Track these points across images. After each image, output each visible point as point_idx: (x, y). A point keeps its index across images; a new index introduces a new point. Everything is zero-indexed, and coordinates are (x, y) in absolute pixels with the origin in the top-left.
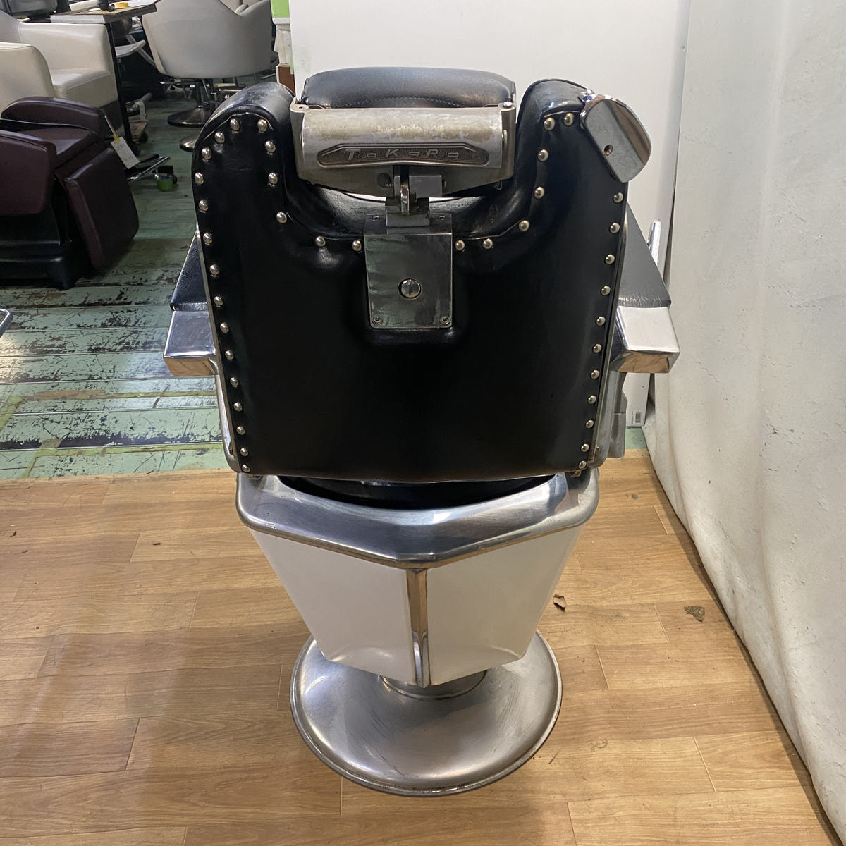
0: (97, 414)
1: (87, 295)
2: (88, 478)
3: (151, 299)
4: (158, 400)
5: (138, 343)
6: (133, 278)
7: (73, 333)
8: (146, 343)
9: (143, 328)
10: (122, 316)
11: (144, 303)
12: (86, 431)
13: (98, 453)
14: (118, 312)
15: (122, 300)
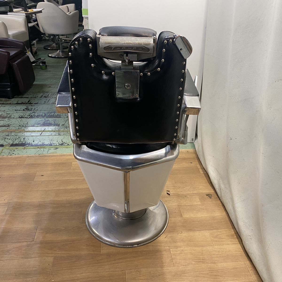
0: (22, 137)
1: (18, 101)
2: (20, 156)
3: (39, 102)
4: (42, 133)
5: (35, 116)
6: (33, 96)
7: (14, 112)
8: (38, 116)
9: (36, 111)
10: (30, 107)
11: (37, 103)
12: (19, 142)
13: (23, 149)
14: (28, 106)
15: (29, 103)
